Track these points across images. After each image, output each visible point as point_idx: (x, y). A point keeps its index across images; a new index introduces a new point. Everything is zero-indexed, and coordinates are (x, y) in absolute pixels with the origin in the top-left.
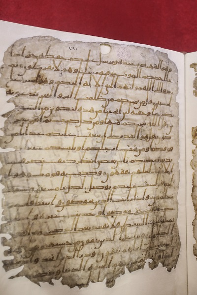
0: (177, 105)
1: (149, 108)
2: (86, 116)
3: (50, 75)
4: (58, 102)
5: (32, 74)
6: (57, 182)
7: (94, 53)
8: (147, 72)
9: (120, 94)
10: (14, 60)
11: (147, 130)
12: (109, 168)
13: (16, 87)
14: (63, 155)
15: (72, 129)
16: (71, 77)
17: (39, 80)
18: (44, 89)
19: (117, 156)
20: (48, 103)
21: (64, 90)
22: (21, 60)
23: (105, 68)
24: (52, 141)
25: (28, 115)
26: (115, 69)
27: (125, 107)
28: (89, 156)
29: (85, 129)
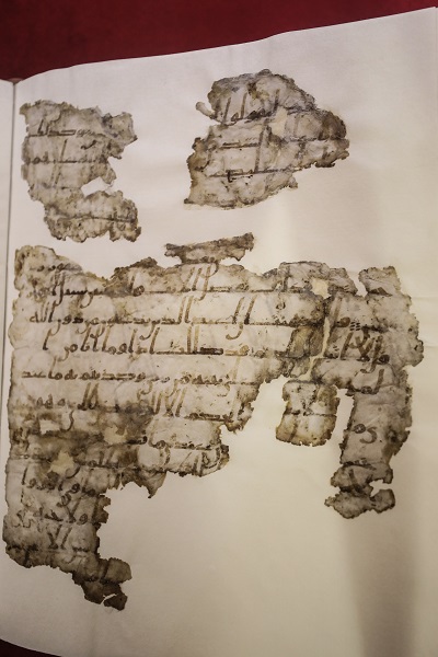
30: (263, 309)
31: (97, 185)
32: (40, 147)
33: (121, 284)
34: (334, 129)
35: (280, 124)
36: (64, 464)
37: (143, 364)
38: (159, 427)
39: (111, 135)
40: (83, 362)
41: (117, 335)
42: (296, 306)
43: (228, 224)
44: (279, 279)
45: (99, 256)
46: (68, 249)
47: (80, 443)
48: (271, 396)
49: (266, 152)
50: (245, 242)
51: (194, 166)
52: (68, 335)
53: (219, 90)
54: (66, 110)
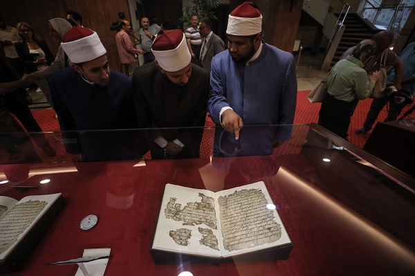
0: (223, 236)
1: (233, 232)
2: (253, 223)
3: (267, 231)
4: (262, 224)
5: (272, 230)
6: (255, 207)
7: (256, 242)
8: (236, 242)
9: (244, 232)
10: (278, 232)
11: (233, 225)
12: (242, 213)
13: (275, 225)
14: (256, 213)
15: (256, 219)
16: (260, 232)
17: (269, 229)
18: (267, 227)
19: (241, 216)
20: (265, 223)
21: (261, 228)
22: (277, 232)
23: (251, 239)
24: (260, 215)
25: (268, 219)
26: (248, 239)
27: (241, 229)
28: (249, 215)
29: (252, 220)
31: (205, 235)
32: (215, 243)
33: (201, 222)
34: (171, 235)
35: (178, 238)
36: (207, 205)
37: (197, 214)
38: (195, 207)
39: (203, 242)
40: (204, 215)
41: (201, 217)
42: (178, 216)
43: (185, 227)
44: (180, 219)
45: (204, 226)
46: (209, 228)
47: (205, 207)
48: (182, 208)
49: (180, 234)
50: (183, 224)
51: (190, 235)
52: (208, 218)
53: (186, 244)
54: (211, 247)
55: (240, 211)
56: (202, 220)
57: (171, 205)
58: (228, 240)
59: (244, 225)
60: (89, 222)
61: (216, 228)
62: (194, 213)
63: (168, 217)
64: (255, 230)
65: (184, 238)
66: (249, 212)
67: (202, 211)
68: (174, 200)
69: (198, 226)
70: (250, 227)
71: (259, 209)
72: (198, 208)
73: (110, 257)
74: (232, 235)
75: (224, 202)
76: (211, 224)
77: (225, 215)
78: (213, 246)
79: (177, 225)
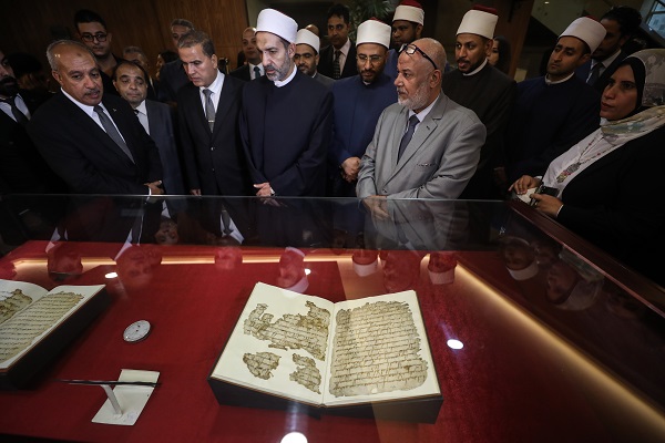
30: (270, 334)
31: (301, 367)
32: (316, 381)
33: (299, 346)
34: (245, 360)
35: (256, 365)
36: (316, 321)
37: (297, 332)
38: (296, 322)
39: (296, 377)
40: (308, 335)
41: (301, 338)
42: (264, 333)
43: (272, 350)
44: (265, 338)
45: (303, 353)
46: (311, 356)
47: (312, 323)
48: (273, 322)
49: (261, 360)
50: (270, 346)
51: (277, 364)
52: (312, 341)
53: (267, 377)
54: (307, 386)
55: (368, 334)
56: (302, 343)
57: (256, 315)
58: (338, 380)
59: (368, 358)
60: (137, 331)
61: (323, 359)
62: (292, 330)
63: (247, 332)
64: (385, 367)
65: (265, 367)
66: (381, 337)
67: (305, 329)
68: (264, 307)
69: (293, 351)
70: (377, 362)
71: (398, 334)
72: (300, 324)
73: (158, 386)
74: (345, 372)
75: (345, 318)
76: (316, 351)
77: (342, 340)
78: (310, 385)
79: (259, 346)
